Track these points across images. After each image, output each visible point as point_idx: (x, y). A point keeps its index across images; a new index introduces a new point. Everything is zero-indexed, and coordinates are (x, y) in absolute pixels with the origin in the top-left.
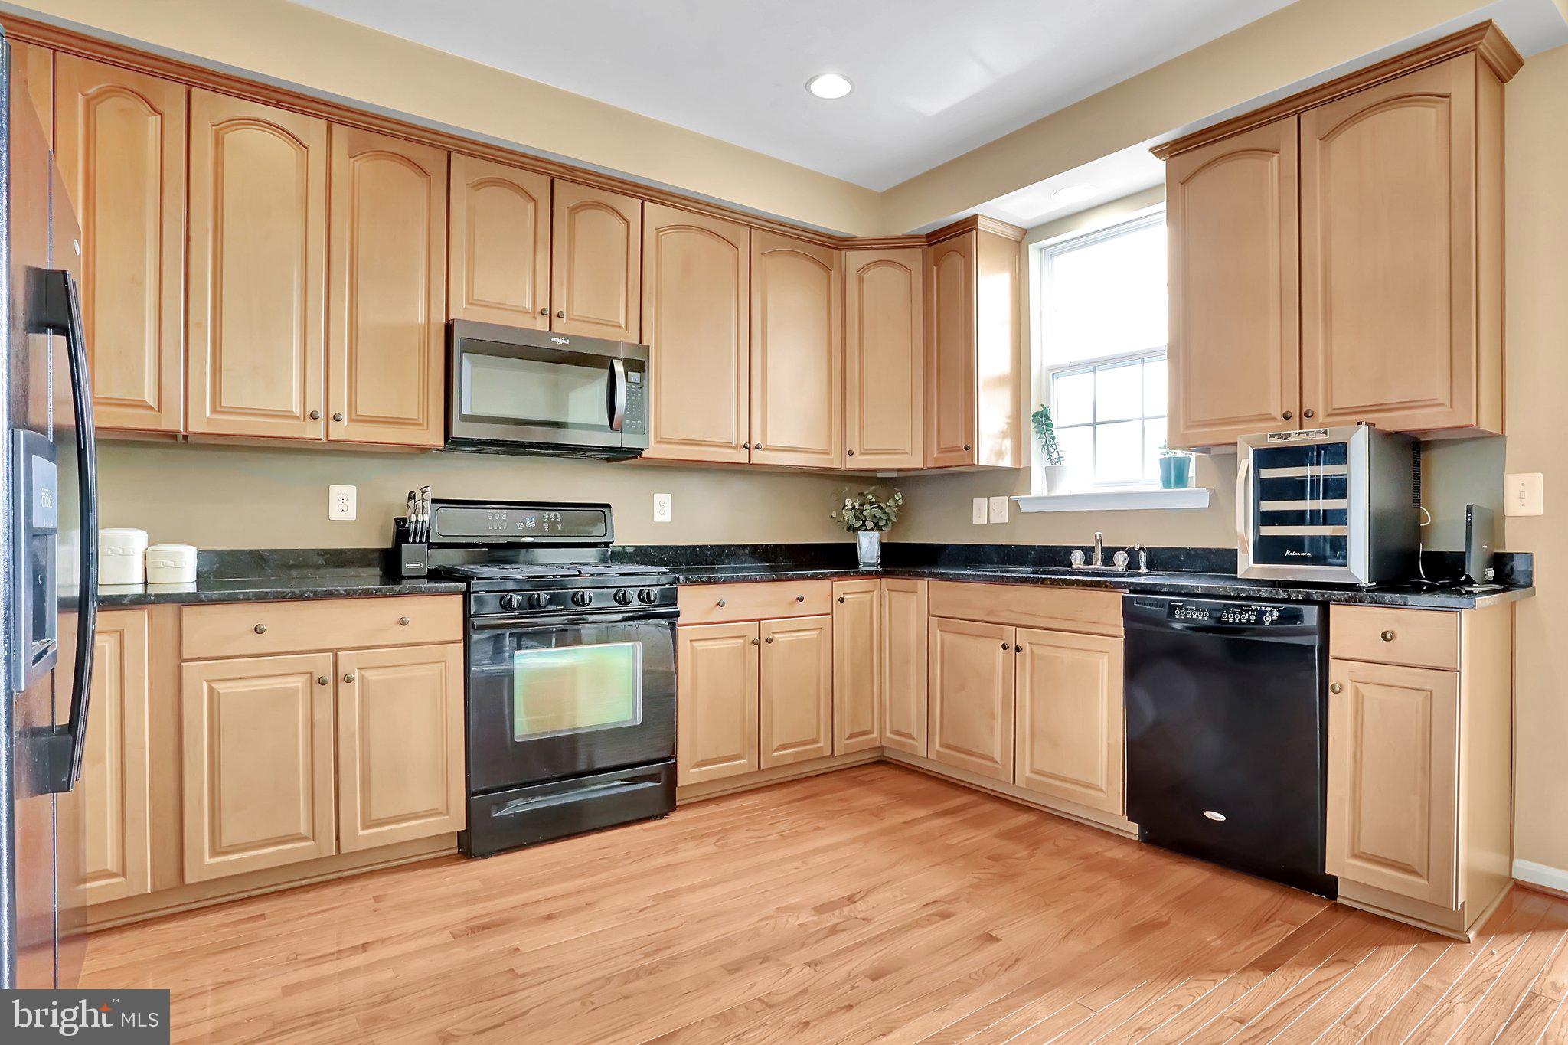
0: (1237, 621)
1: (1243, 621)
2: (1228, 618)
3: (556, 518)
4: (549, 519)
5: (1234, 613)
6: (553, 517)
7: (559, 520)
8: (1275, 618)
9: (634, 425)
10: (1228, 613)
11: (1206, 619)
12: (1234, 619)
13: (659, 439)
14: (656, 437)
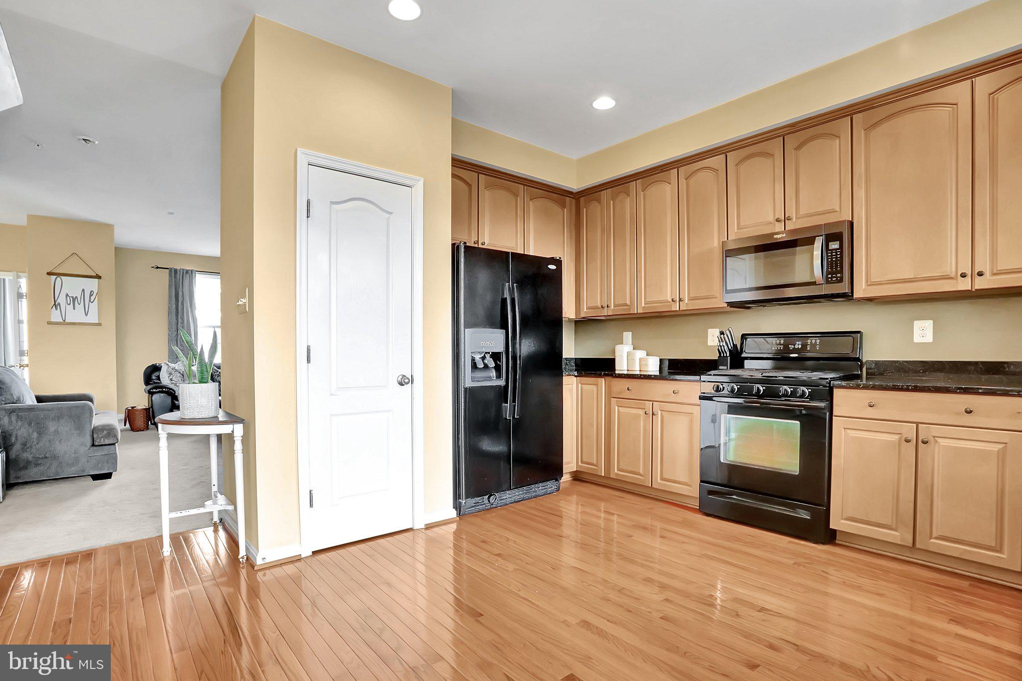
3: (816, 342)
4: (811, 342)
6: (813, 341)
7: (818, 343)
9: (834, 277)
13: (869, 283)
14: (867, 282)
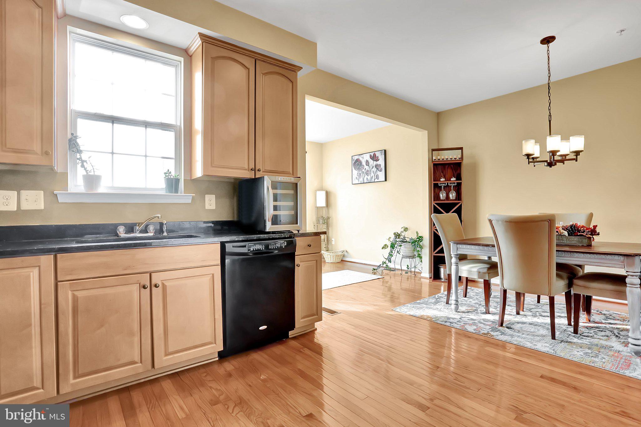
0: (274, 248)
1: (276, 248)
2: (271, 247)
5: (273, 245)
8: (286, 245)
10: (271, 245)
11: (264, 249)
12: (273, 247)
